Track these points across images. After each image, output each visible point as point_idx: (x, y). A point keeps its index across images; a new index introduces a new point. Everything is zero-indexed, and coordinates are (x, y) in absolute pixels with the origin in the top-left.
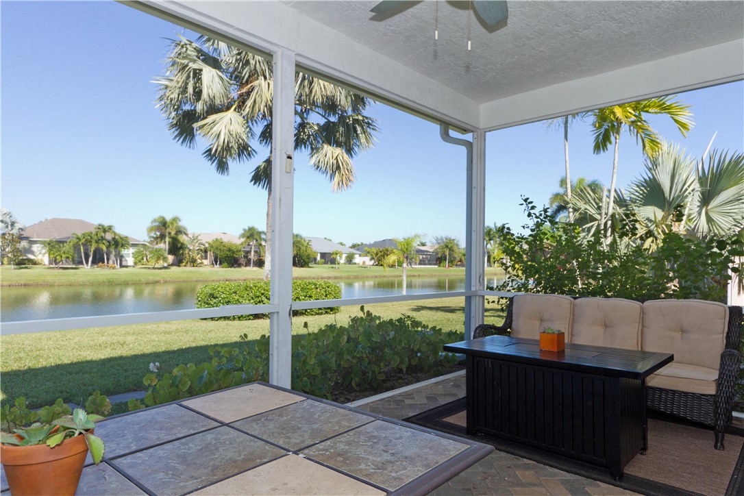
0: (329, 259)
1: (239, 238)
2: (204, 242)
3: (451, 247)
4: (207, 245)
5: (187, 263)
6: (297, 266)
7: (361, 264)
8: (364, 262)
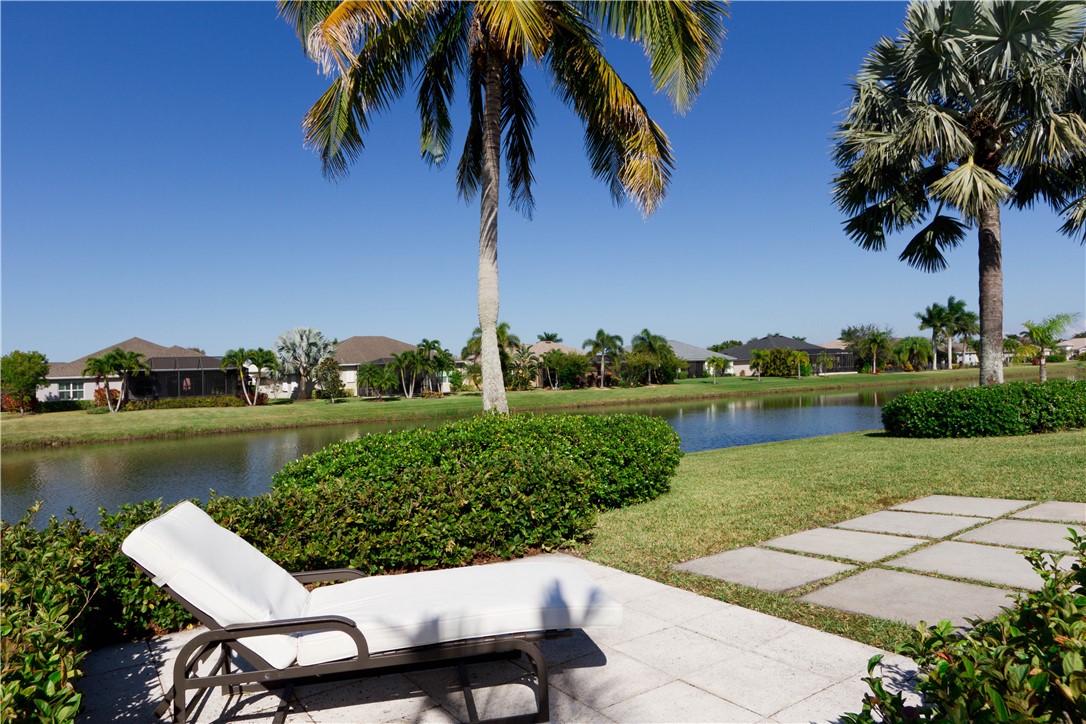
0: (696, 369)
1: (584, 347)
2: (537, 355)
3: (882, 341)
4: (541, 360)
5: (517, 385)
6: (656, 383)
7: (738, 374)
8: (743, 372)
